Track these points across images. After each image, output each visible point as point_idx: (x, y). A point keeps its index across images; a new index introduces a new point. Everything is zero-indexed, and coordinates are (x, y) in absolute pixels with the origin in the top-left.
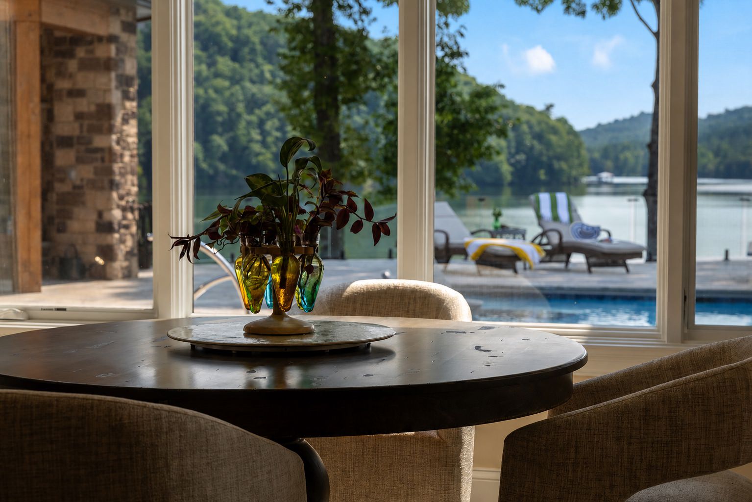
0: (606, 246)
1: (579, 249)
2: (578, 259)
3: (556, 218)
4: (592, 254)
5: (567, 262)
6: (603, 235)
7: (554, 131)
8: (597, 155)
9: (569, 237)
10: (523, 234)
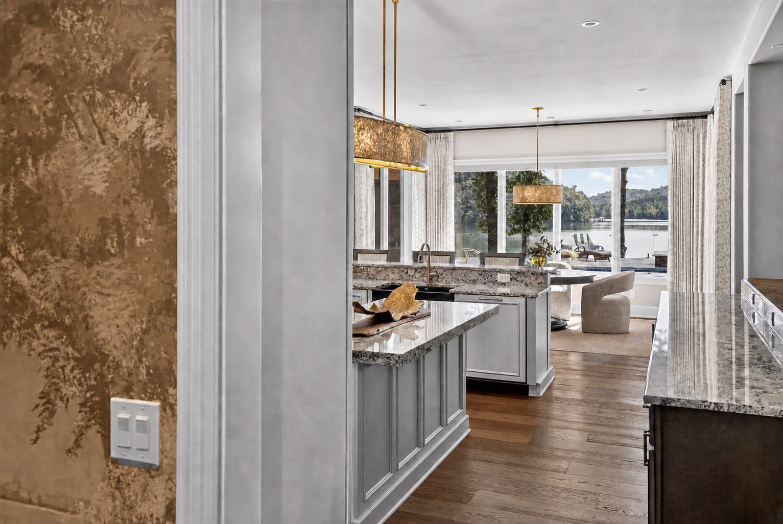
0: (601, 253)
1: (591, 253)
2: (591, 257)
3: (583, 242)
4: (596, 255)
5: (587, 258)
6: (600, 248)
7: (577, 197)
8: (597, 209)
9: (587, 249)
10: (571, 249)
